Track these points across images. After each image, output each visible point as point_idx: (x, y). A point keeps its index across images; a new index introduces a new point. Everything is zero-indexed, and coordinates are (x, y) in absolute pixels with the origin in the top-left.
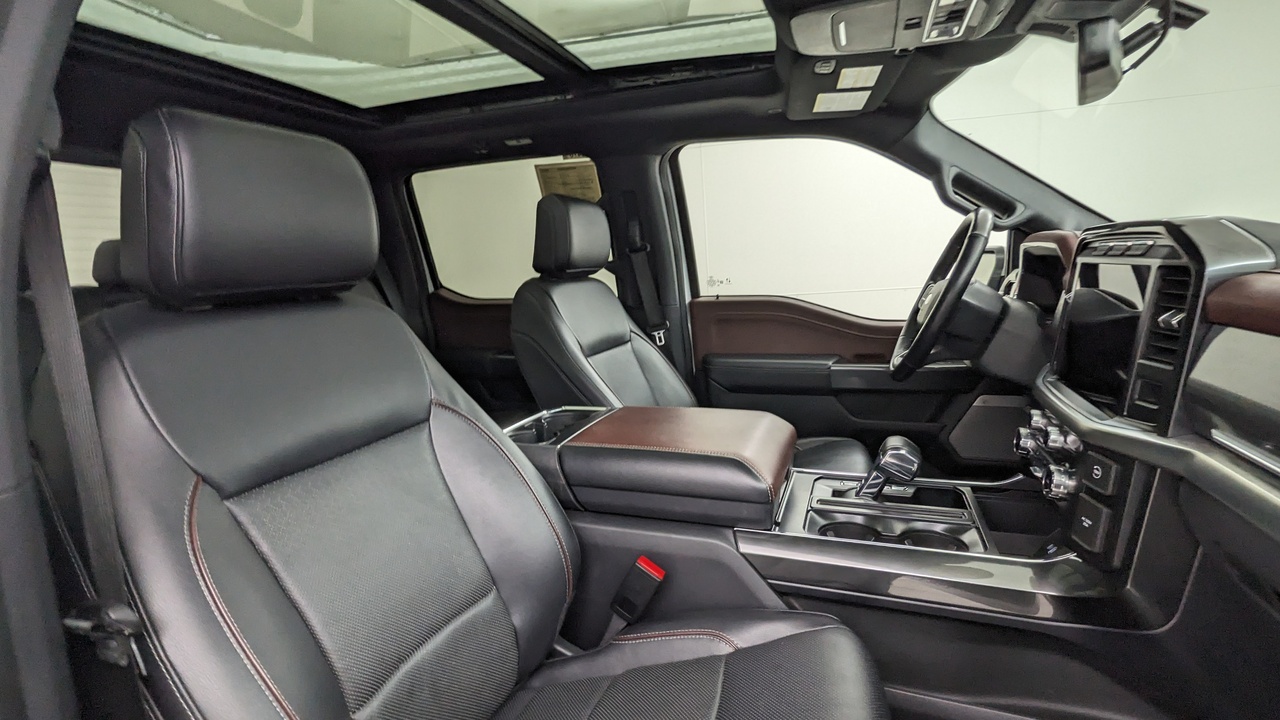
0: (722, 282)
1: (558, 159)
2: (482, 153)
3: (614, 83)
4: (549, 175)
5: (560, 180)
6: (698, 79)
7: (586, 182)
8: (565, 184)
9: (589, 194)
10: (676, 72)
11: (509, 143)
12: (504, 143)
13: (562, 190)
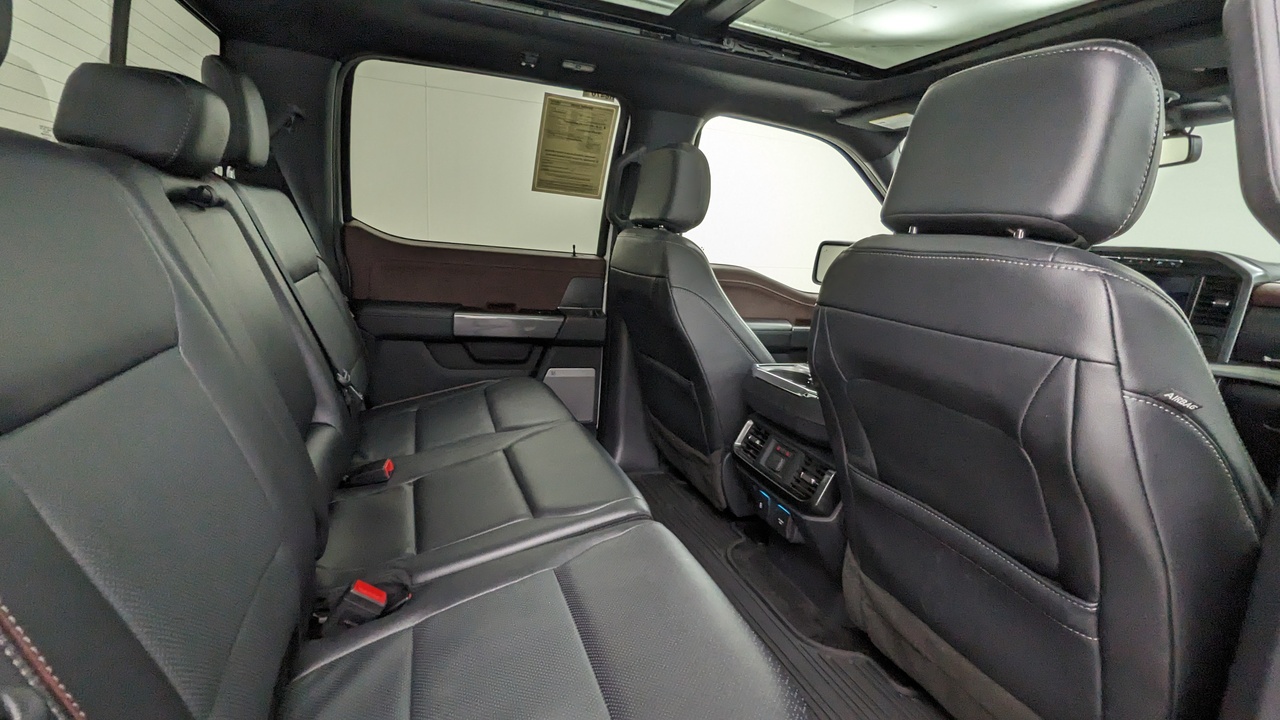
1: (577, 94)
2: (528, 66)
3: (728, 43)
4: (558, 108)
5: (568, 118)
6: (805, 67)
7: (598, 126)
8: (573, 123)
9: (596, 139)
10: (786, 54)
11: (568, 65)
12: (562, 61)
13: (566, 128)
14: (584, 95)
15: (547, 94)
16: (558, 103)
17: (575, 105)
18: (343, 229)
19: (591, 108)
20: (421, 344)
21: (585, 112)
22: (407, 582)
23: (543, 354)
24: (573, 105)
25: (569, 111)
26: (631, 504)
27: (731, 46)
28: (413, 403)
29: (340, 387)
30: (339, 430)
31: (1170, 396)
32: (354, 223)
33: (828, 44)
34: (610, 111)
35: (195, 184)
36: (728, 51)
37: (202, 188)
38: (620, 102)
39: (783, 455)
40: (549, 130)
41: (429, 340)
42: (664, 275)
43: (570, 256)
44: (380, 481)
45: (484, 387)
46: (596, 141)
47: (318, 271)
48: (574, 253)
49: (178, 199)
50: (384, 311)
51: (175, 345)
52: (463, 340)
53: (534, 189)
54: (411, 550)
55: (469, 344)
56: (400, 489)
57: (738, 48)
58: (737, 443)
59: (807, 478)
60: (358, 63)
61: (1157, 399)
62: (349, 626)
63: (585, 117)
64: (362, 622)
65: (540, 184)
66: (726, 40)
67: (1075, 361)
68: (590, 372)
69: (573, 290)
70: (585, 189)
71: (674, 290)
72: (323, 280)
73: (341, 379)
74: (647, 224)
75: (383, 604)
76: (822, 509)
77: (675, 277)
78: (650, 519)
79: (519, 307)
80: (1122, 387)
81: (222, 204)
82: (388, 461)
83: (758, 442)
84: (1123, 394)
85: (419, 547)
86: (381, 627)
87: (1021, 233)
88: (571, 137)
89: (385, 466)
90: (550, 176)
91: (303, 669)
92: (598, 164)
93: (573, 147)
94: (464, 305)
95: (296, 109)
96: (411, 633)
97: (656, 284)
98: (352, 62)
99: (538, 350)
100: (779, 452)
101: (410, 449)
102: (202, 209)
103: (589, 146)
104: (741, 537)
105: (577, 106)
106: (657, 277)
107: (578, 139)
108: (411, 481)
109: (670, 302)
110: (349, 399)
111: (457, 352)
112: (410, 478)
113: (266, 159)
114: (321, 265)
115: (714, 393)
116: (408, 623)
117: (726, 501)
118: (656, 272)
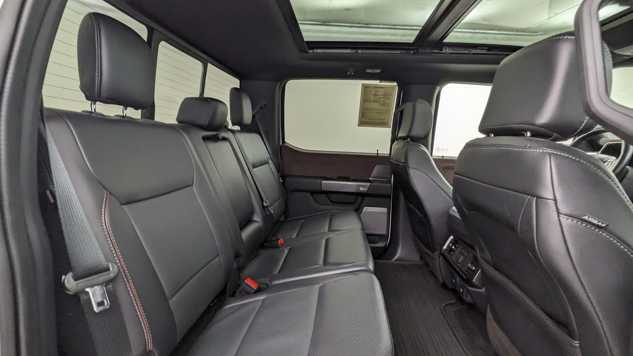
0: (443, 150)
1: (377, 82)
2: (350, 74)
3: (446, 49)
4: (368, 89)
5: (373, 93)
6: (493, 54)
7: (387, 95)
8: (375, 95)
9: (387, 101)
10: (479, 49)
11: (368, 71)
12: (365, 70)
13: (372, 98)
14: (380, 82)
15: (363, 84)
16: (368, 87)
17: (376, 87)
18: (281, 147)
19: (384, 88)
20: (309, 194)
21: (381, 90)
22: (269, 283)
23: (362, 199)
24: (375, 87)
25: (373, 90)
26: (366, 265)
27: (447, 50)
28: (302, 218)
29: (264, 207)
30: (262, 224)
31: (586, 218)
32: (286, 144)
33: (542, 33)
34: (393, 88)
35: (214, 133)
36: (446, 53)
37: (217, 134)
38: (397, 83)
39: (464, 255)
40: (365, 100)
41: (313, 193)
42: (406, 162)
43: (376, 155)
44: (276, 247)
45: (331, 213)
46: (387, 102)
47: (268, 163)
48: (378, 154)
49: (205, 139)
50: (298, 180)
51: (192, 185)
52: (327, 193)
53: (359, 126)
54: (276, 272)
55: (329, 195)
56: (284, 251)
57: (451, 51)
58: (445, 247)
59: (471, 267)
60: (286, 82)
61: (580, 219)
62: (243, 295)
63: (381, 92)
64: (248, 294)
65: (362, 123)
66: (444, 48)
67: (535, 198)
68: (385, 210)
69: (377, 170)
70: (383, 124)
71: (411, 169)
72: (270, 168)
73: (265, 204)
74: (403, 138)
75: (255, 289)
76: (477, 283)
77: (411, 163)
78: (372, 273)
79: (351, 179)
80: (559, 213)
81: (224, 139)
82: (282, 239)
83: (453, 247)
84: (559, 216)
85: (279, 272)
86: (252, 297)
87: (529, 134)
88: (375, 101)
89: (279, 241)
90: (366, 119)
91: (225, 305)
92: (389, 112)
93: (376, 106)
94: (328, 177)
95: (264, 102)
96: (261, 301)
97: (403, 166)
98: (285, 81)
99: (360, 198)
100: (461, 253)
101: (294, 236)
102: (216, 141)
103: (384, 104)
104: (453, 300)
105: (377, 87)
106: (403, 163)
107: (378, 102)
108: (288, 248)
109: (408, 174)
110: (267, 213)
111: (323, 198)
112: (289, 247)
113: (251, 121)
114: (270, 161)
115: (433, 221)
116: (261, 297)
117: (443, 278)
118: (403, 160)
